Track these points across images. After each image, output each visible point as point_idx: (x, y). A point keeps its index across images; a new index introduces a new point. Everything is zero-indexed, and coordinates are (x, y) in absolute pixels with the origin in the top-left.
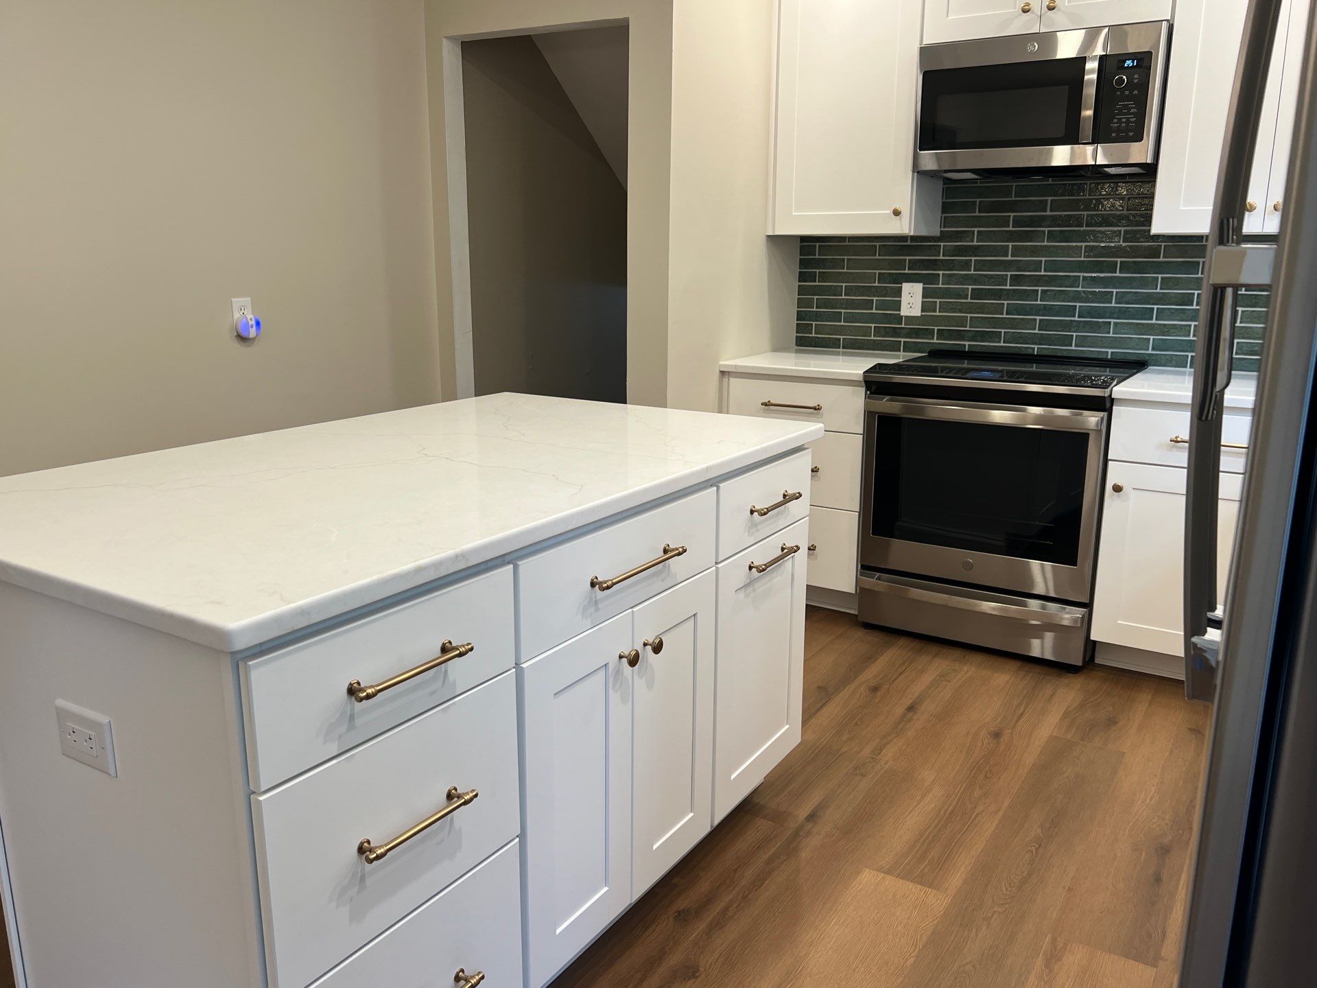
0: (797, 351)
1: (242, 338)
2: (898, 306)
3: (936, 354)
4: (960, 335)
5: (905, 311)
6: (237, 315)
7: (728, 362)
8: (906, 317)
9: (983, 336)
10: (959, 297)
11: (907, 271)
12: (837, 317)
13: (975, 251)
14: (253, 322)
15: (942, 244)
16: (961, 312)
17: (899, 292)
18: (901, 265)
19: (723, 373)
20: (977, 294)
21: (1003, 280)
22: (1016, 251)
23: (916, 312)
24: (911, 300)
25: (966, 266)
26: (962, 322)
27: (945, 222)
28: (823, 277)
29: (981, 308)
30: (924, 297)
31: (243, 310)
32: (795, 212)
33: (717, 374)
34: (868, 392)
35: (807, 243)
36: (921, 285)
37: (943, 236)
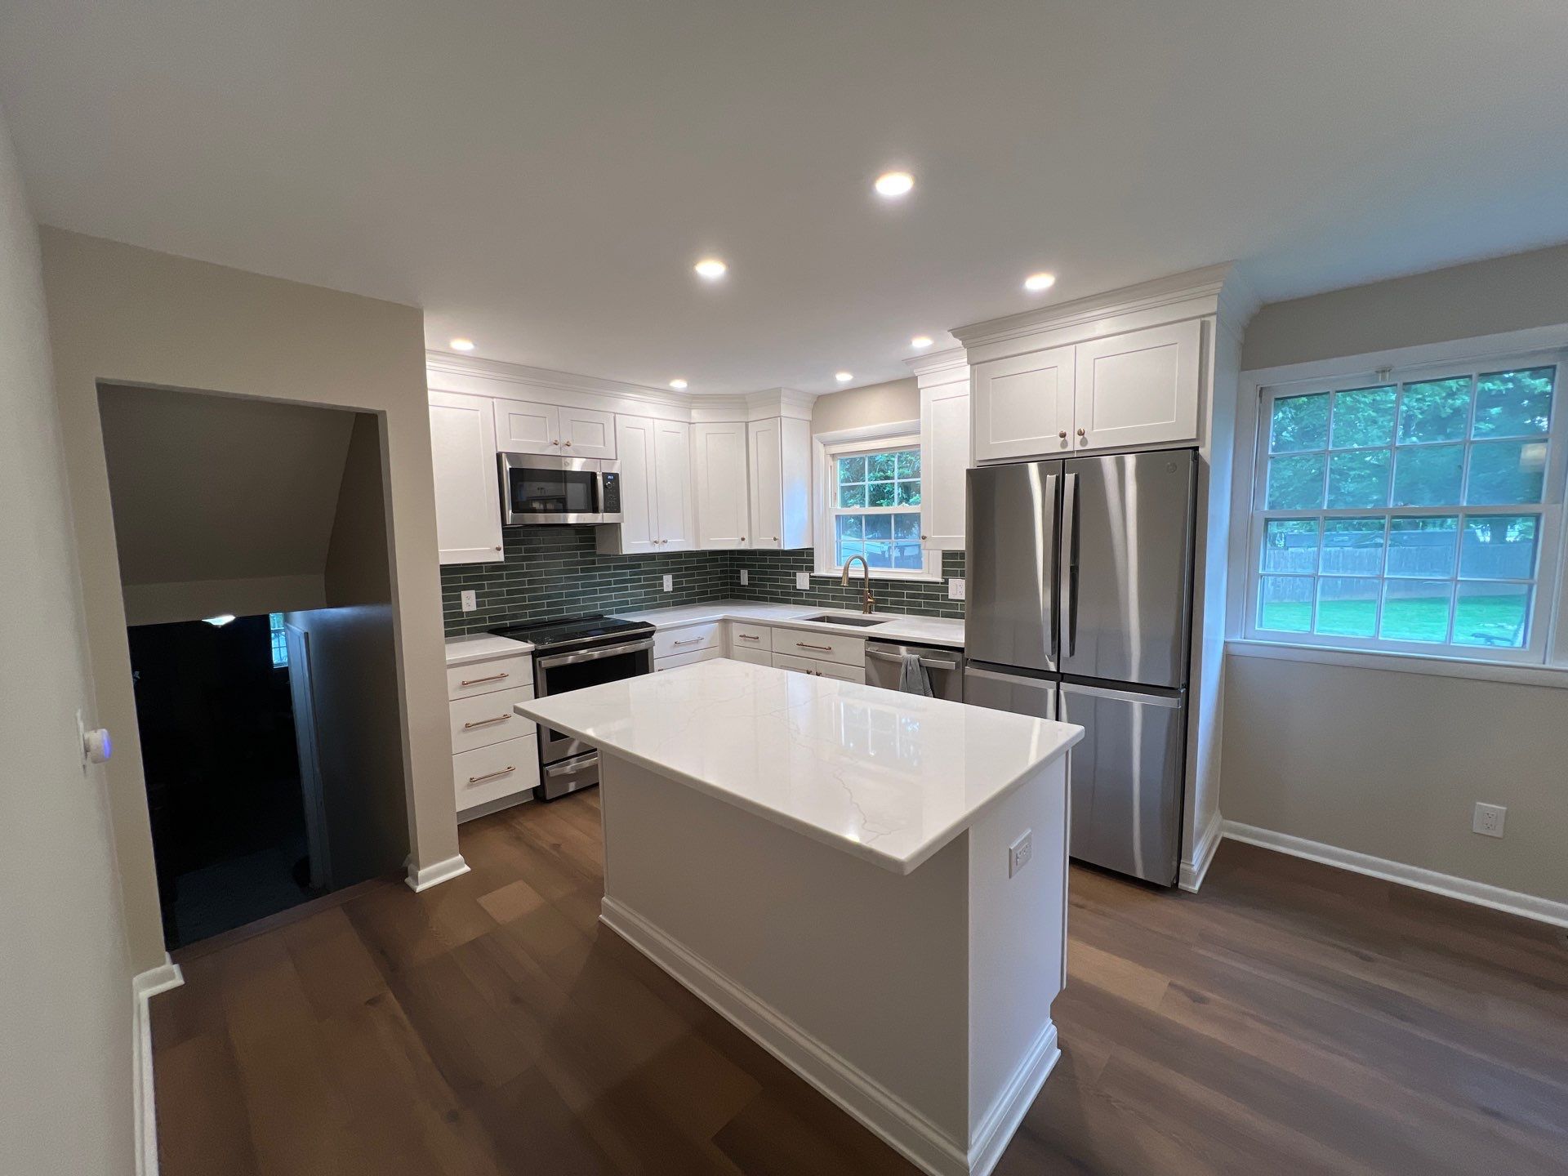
2: (460, 606)
4: (503, 618)
5: (465, 609)
8: (465, 612)
9: (515, 616)
10: (499, 595)
11: (462, 584)
17: (459, 598)
18: (457, 580)
20: (509, 593)
21: (523, 583)
22: (528, 567)
23: (474, 608)
24: (469, 601)
25: (501, 577)
26: (503, 610)
29: (514, 601)
30: (476, 598)
34: (534, 658)
36: (474, 591)
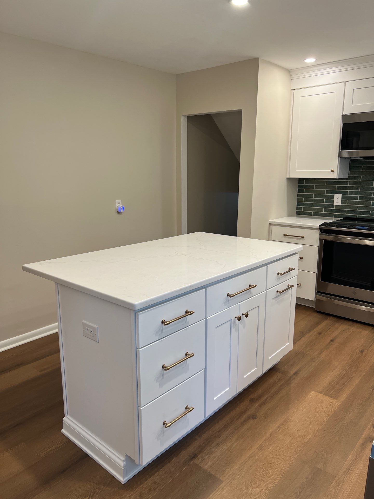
0: (297, 217)
1: (118, 212)
2: (333, 202)
3: (346, 219)
4: (355, 212)
5: (335, 203)
6: (117, 205)
7: (272, 220)
8: (335, 205)
9: (363, 213)
10: (355, 199)
11: (336, 190)
12: (311, 205)
13: (360, 183)
14: (122, 208)
15: (349, 181)
16: (355, 204)
17: (333, 197)
18: (334, 188)
19: (270, 224)
21: (371, 194)
23: (339, 204)
24: (337, 200)
25: (358, 188)
26: (356, 208)
27: (350, 173)
28: (307, 191)
29: (363, 203)
30: (342, 199)
31: (119, 204)
32: (297, 170)
33: (268, 225)
34: (321, 232)
35: (301, 180)
36: (341, 195)
37: (350, 178)
